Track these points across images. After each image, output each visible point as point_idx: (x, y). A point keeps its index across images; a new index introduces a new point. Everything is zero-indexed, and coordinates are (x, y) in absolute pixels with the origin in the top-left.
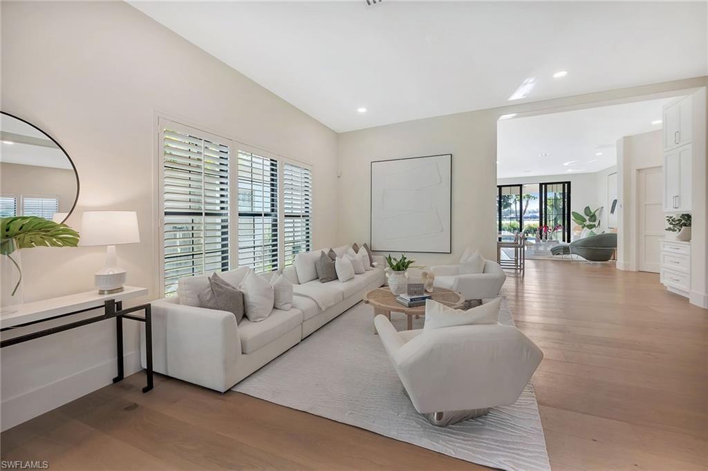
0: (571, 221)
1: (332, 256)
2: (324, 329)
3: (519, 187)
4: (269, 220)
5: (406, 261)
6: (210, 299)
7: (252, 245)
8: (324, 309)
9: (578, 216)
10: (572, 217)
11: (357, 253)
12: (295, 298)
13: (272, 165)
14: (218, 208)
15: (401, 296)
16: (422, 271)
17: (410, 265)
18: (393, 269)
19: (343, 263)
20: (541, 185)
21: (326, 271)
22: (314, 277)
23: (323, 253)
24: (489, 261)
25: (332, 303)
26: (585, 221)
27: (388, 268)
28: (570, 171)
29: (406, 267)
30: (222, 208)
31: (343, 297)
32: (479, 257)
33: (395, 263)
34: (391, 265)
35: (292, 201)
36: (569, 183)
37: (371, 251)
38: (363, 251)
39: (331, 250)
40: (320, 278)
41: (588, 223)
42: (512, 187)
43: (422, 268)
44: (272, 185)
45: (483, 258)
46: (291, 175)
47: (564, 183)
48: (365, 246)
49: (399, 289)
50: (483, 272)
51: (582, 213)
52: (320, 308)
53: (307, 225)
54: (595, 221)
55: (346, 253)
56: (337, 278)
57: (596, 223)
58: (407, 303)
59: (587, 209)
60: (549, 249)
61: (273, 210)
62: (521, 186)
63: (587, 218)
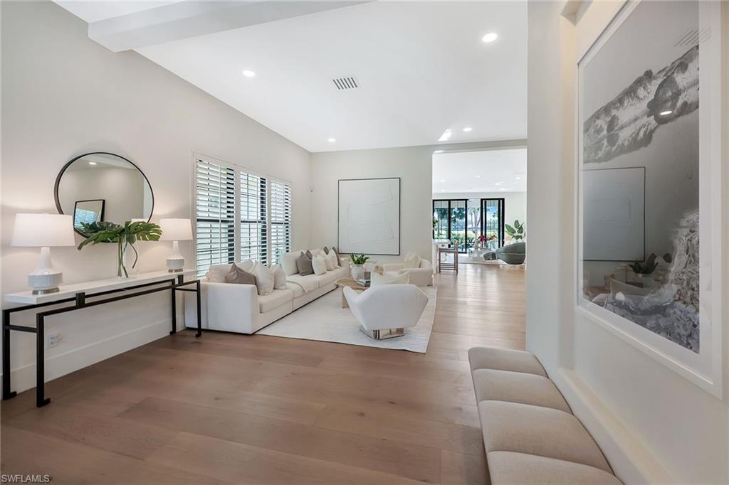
0: (505, 233)
1: (309, 255)
2: (307, 306)
3: (464, 201)
4: (260, 226)
5: (364, 257)
6: (237, 278)
7: (248, 245)
8: (306, 291)
9: (509, 227)
10: (505, 229)
11: (327, 254)
12: (287, 284)
13: (262, 182)
14: (226, 216)
15: (361, 280)
16: (376, 265)
17: (367, 260)
18: (355, 263)
19: (318, 260)
20: (482, 200)
21: (304, 267)
22: (295, 271)
23: (302, 253)
24: (423, 260)
25: (312, 288)
26: (514, 232)
27: (352, 262)
28: (503, 190)
29: (364, 262)
30: (229, 217)
31: (319, 286)
32: (416, 257)
33: (356, 259)
34: (354, 260)
35: (277, 211)
36: (503, 200)
37: (339, 254)
38: (332, 253)
39: (308, 251)
40: (300, 272)
41: (517, 234)
42: (459, 201)
43: (375, 263)
44: (262, 198)
45: (420, 259)
46: (277, 192)
47: (499, 199)
48: (334, 248)
49: (359, 277)
50: (420, 267)
51: (513, 226)
52: (304, 291)
53: (287, 230)
54: (522, 232)
55: (319, 253)
56: (313, 273)
57: (523, 235)
58: (363, 284)
59: (517, 222)
60: (482, 256)
61: (262, 219)
62: (466, 200)
63: (516, 230)
